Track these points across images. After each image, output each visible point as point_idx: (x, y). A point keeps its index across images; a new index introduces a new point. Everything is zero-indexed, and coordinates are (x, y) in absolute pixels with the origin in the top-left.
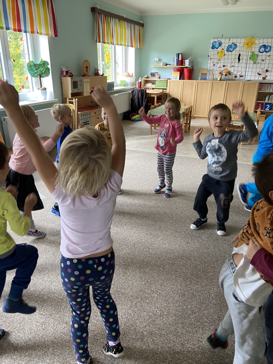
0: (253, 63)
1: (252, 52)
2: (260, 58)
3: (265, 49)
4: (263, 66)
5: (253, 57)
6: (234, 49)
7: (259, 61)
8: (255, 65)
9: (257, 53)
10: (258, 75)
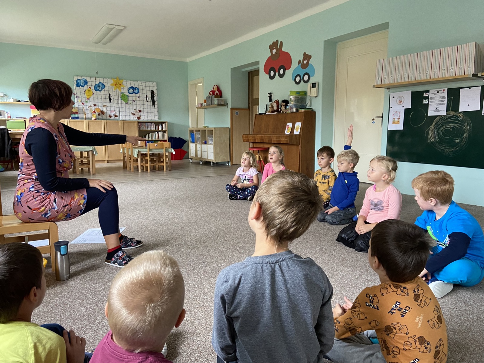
0: (125, 103)
1: (122, 93)
2: (130, 99)
3: (134, 91)
4: (135, 107)
5: (124, 97)
6: (102, 89)
7: (130, 102)
8: (127, 105)
9: (127, 94)
10: (132, 115)
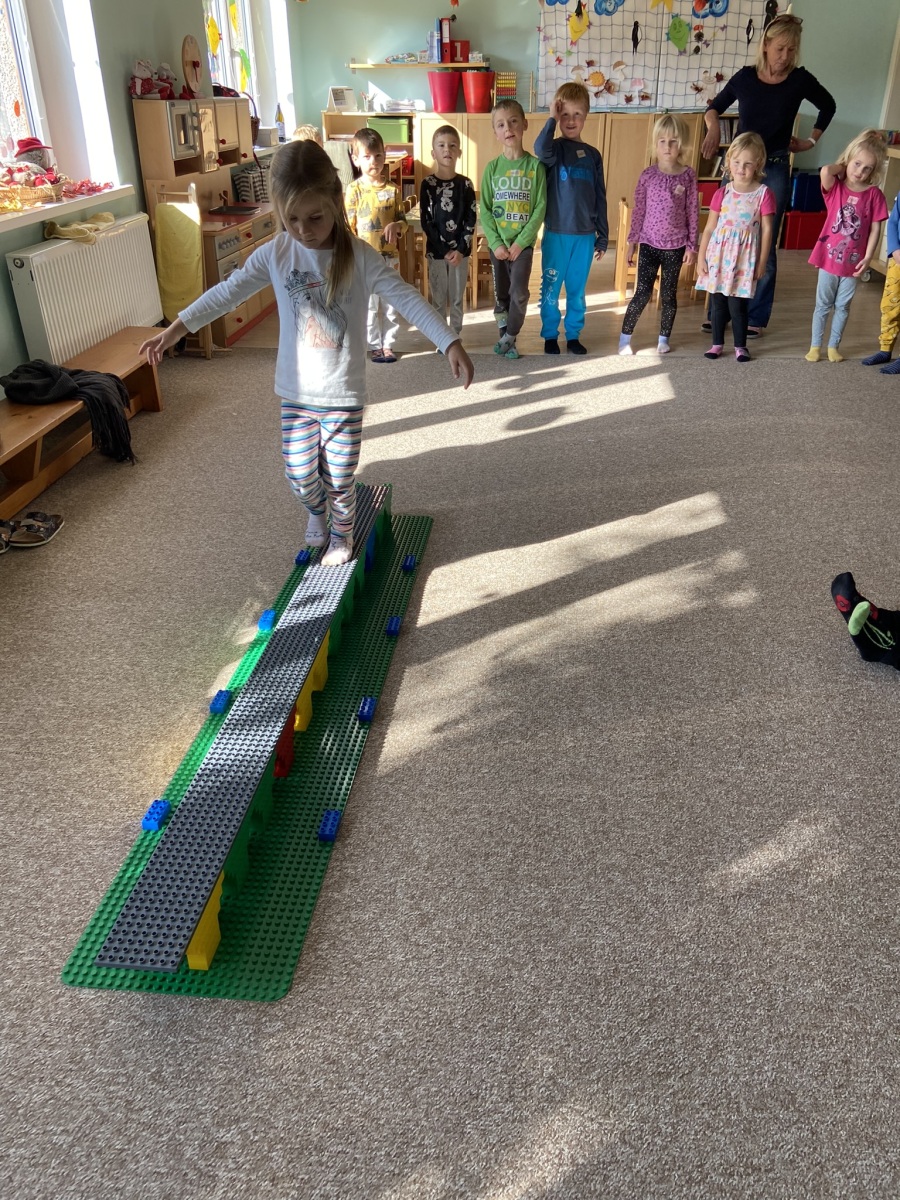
0: (676, 51)
1: (673, 17)
3: (711, 6)
4: (706, 63)
5: (677, 32)
6: (616, 4)
8: (683, 59)
9: (688, 19)
10: (695, 92)
